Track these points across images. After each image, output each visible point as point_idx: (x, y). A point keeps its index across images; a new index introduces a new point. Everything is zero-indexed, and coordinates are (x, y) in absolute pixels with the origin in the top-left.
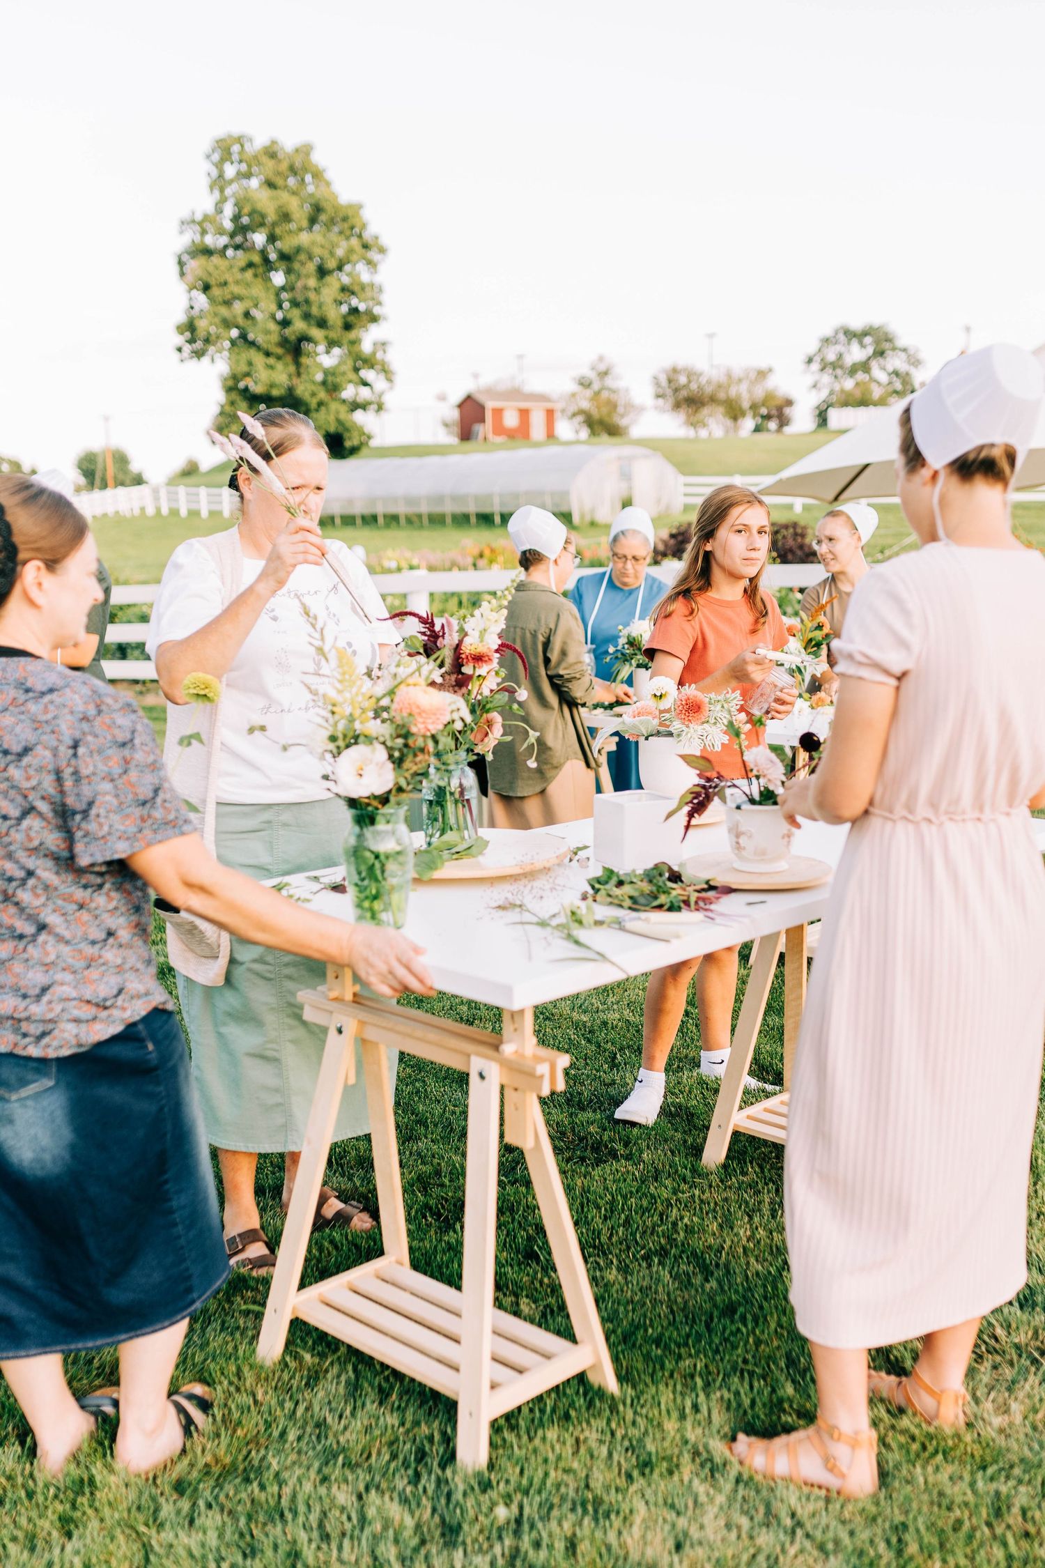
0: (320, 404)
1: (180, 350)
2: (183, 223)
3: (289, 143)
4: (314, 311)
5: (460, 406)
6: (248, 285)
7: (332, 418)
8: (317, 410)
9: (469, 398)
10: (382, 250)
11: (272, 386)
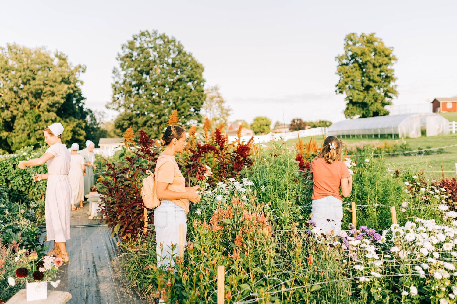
0: (372, 103)
1: (336, 91)
2: (336, 58)
3: (367, 33)
4: (371, 78)
5: (433, 102)
6: (353, 72)
7: (375, 108)
8: (371, 105)
9: (435, 100)
10: (395, 59)
11: (359, 99)
